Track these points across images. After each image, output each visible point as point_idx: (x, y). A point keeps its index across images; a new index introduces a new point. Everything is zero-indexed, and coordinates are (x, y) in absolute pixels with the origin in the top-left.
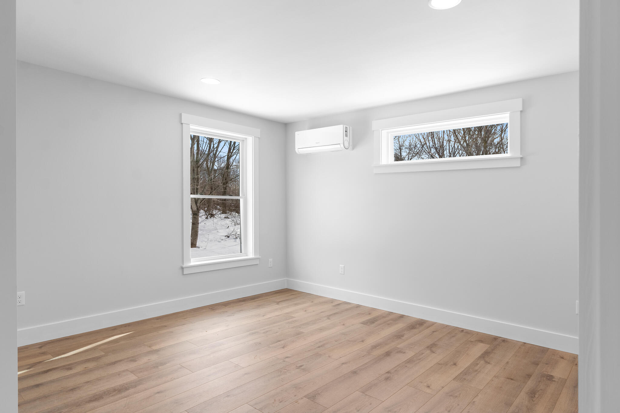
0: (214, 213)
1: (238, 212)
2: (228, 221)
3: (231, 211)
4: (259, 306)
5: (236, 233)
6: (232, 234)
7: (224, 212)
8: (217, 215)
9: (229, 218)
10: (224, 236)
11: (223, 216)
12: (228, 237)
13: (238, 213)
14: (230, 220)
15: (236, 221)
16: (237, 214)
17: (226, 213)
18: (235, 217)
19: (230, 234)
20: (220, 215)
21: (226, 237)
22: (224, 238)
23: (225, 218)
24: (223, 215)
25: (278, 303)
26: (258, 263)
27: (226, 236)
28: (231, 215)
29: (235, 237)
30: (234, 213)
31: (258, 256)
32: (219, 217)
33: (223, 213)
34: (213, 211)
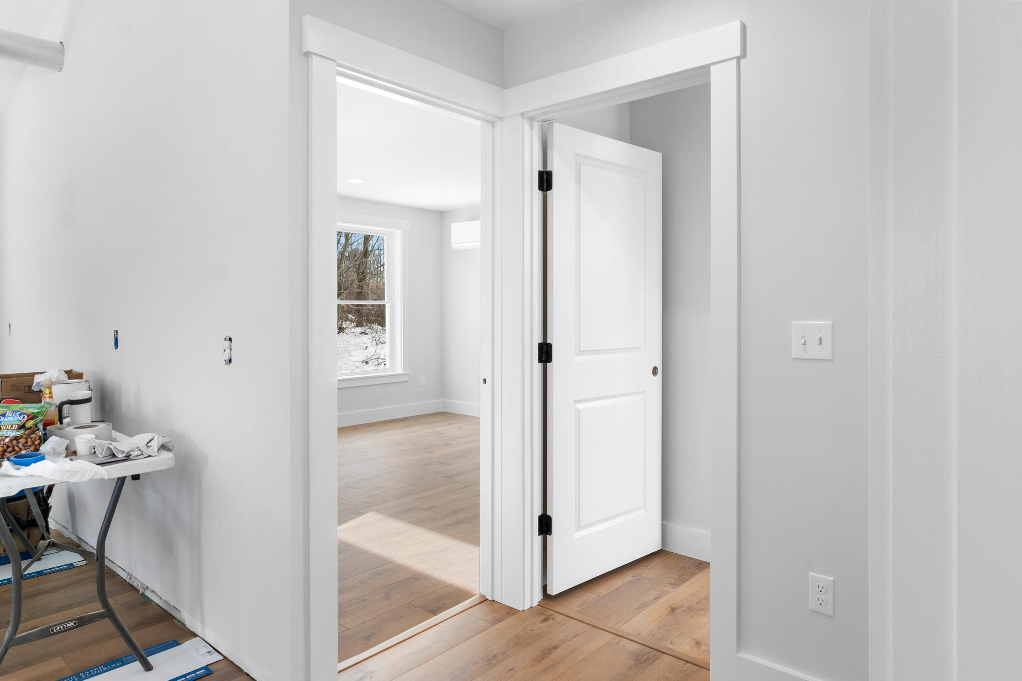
0: (344, 326)
1: (382, 324)
2: (365, 339)
3: (371, 322)
4: (408, 426)
5: (379, 357)
6: (374, 357)
7: (359, 325)
8: (349, 330)
9: (367, 334)
10: (361, 361)
11: (359, 330)
12: (367, 363)
13: (381, 326)
14: (368, 336)
15: (378, 338)
16: (379, 327)
17: (362, 326)
18: (377, 332)
19: (369, 359)
20: (353, 330)
21: (364, 364)
22: (359, 364)
23: (361, 333)
24: (358, 328)
25: (429, 423)
26: (408, 380)
27: (363, 362)
28: (370, 328)
29: (377, 364)
30: (375, 326)
31: (407, 372)
32: (352, 333)
33: (357, 326)
34: (342, 322)
